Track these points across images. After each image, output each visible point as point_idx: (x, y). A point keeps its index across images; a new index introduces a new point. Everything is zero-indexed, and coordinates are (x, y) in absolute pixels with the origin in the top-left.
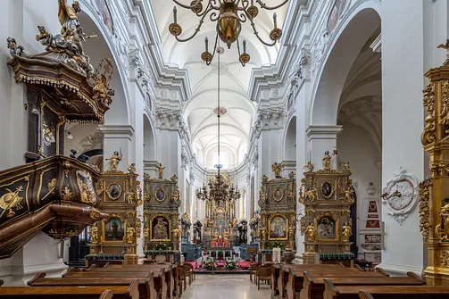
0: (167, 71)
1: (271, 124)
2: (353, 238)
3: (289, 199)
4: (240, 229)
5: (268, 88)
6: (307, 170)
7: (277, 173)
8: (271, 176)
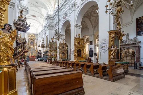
0: (23, 6)
1: (51, 28)
2: (67, 56)
3: (55, 47)
4: (39, 53)
5: (51, 19)
6: (60, 43)
7: (53, 41)
8: (51, 41)
